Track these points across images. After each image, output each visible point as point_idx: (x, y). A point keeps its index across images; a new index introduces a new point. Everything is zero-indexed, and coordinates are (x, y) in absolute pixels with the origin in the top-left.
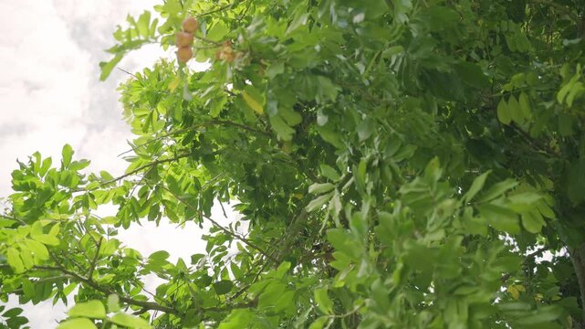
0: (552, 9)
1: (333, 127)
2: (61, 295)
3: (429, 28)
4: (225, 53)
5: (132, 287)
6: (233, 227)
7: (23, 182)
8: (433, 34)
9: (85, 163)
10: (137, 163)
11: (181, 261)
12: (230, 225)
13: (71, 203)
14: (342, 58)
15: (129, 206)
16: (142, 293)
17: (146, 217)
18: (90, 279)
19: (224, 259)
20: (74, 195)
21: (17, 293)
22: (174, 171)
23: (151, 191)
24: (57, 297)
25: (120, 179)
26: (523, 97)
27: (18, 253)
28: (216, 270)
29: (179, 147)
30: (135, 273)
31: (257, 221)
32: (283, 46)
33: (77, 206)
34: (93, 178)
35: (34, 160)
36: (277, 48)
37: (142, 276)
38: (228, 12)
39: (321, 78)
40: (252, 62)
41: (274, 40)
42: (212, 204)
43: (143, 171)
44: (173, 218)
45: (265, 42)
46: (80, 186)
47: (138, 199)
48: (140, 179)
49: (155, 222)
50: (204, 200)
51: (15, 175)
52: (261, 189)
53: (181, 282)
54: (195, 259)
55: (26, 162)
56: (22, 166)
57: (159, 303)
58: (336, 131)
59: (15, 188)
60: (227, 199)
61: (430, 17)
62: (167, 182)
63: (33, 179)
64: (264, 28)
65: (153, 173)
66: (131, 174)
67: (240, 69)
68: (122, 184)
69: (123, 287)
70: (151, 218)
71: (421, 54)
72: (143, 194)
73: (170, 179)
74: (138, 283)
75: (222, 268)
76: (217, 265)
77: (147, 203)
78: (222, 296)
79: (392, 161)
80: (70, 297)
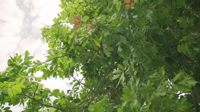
0: (191, 12)
1: (124, 52)
2: (23, 102)
3: (156, 20)
4: (89, 26)
5: (46, 100)
6: (81, 80)
7: (11, 63)
8: (157, 22)
9: (32, 57)
10: (49, 58)
11: (63, 91)
12: (80, 79)
13: (27, 71)
14: (127, 28)
15: (47, 72)
16: (50, 102)
17: (52, 76)
18: (34, 98)
19: (78, 91)
20: (28, 68)
21: (8, 102)
22: (62, 60)
23: (54, 67)
24: (21, 103)
25: (44, 63)
26: (186, 44)
27: (11, 90)
28: (75, 95)
29: (65, 52)
30: (48, 96)
31: (88, 78)
32: (108, 24)
33: (29, 72)
34: (34, 62)
35: (16, 56)
36: (106, 25)
37: (50, 97)
38: (84, 8)
39: (121, 36)
40: (98, 30)
41: (105, 22)
42: (74, 72)
43: (52, 60)
44: (61, 77)
45: (103, 23)
46: (30, 65)
47: (50, 70)
48: (51, 63)
49: (55, 78)
50: (71, 71)
51: (9, 61)
52: (90, 67)
53: (63, 99)
54: (68, 91)
55: (13, 57)
56: (12, 58)
57: (55, 106)
58: (124, 53)
59: (9, 65)
60: (79, 70)
61: (156, 16)
62: (59, 64)
63: (15, 62)
64: (103, 19)
65: (55, 61)
66: (47, 61)
67: (94, 32)
68: (45, 65)
69: (43, 100)
70: (54, 76)
71: (153, 28)
72: (51, 68)
73: (61, 63)
74: (49, 99)
75: (77, 94)
76: (75, 93)
77: (53, 71)
78: (76, 104)
79: (143, 64)
80: (25, 103)
